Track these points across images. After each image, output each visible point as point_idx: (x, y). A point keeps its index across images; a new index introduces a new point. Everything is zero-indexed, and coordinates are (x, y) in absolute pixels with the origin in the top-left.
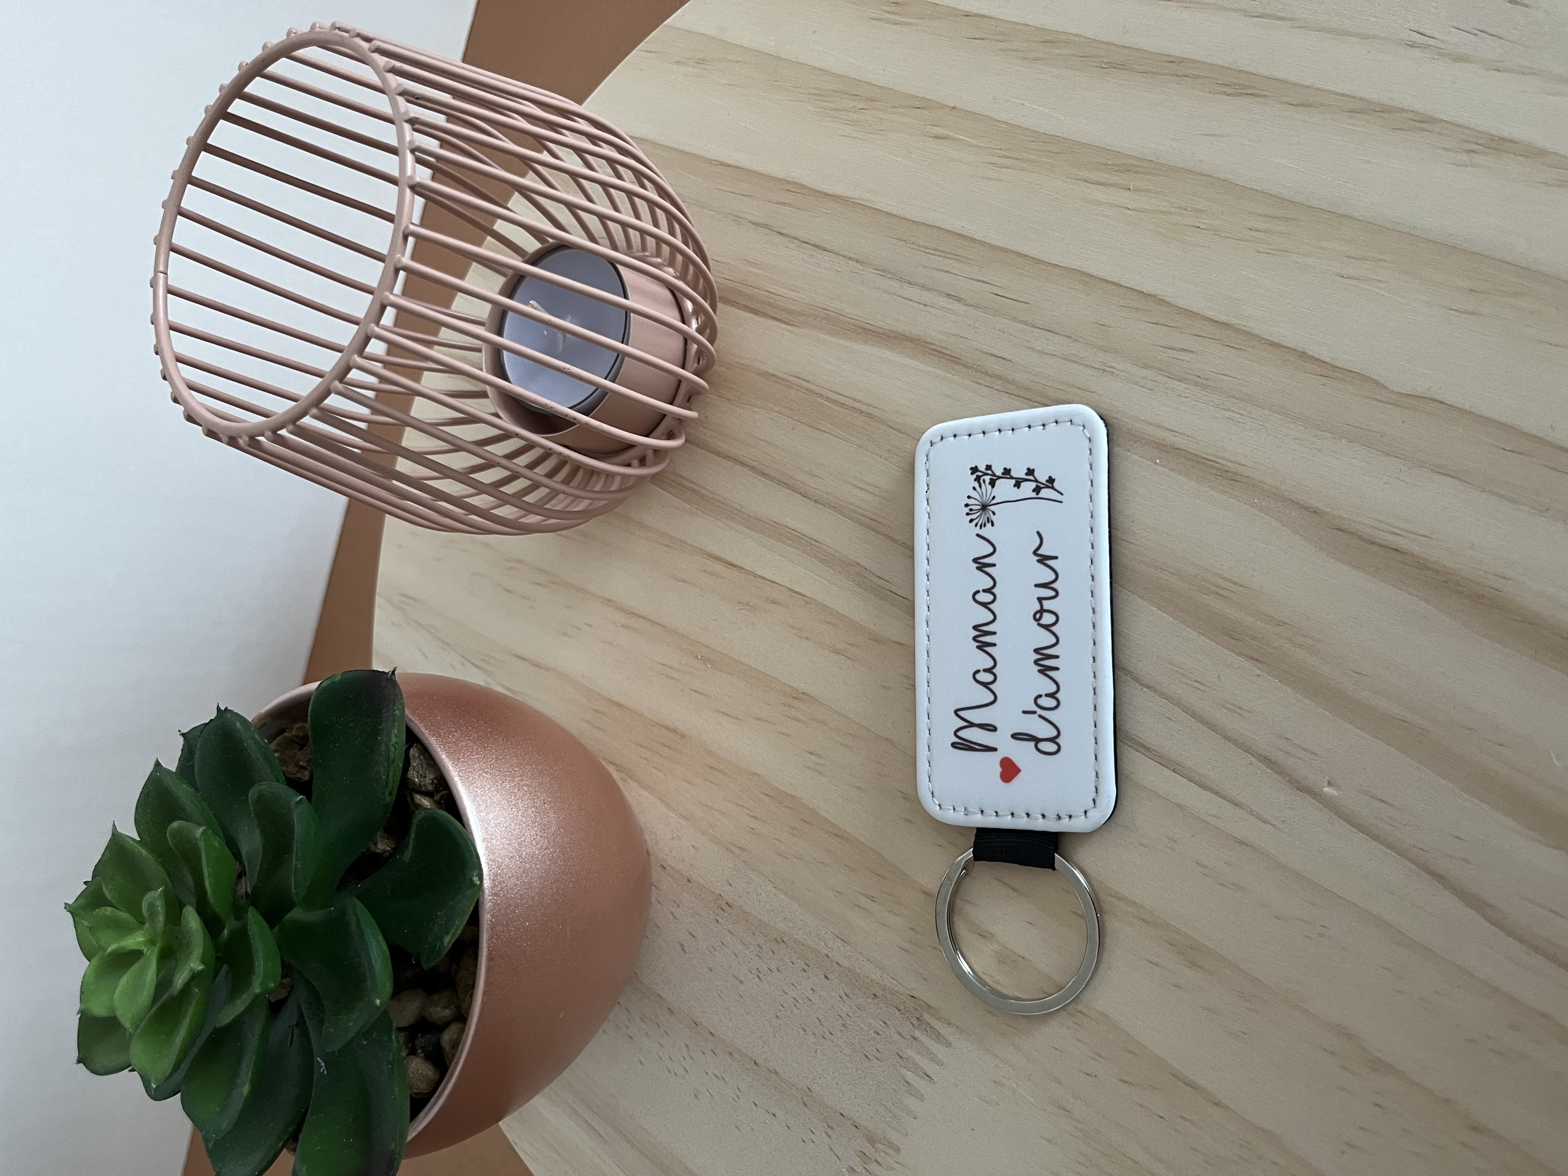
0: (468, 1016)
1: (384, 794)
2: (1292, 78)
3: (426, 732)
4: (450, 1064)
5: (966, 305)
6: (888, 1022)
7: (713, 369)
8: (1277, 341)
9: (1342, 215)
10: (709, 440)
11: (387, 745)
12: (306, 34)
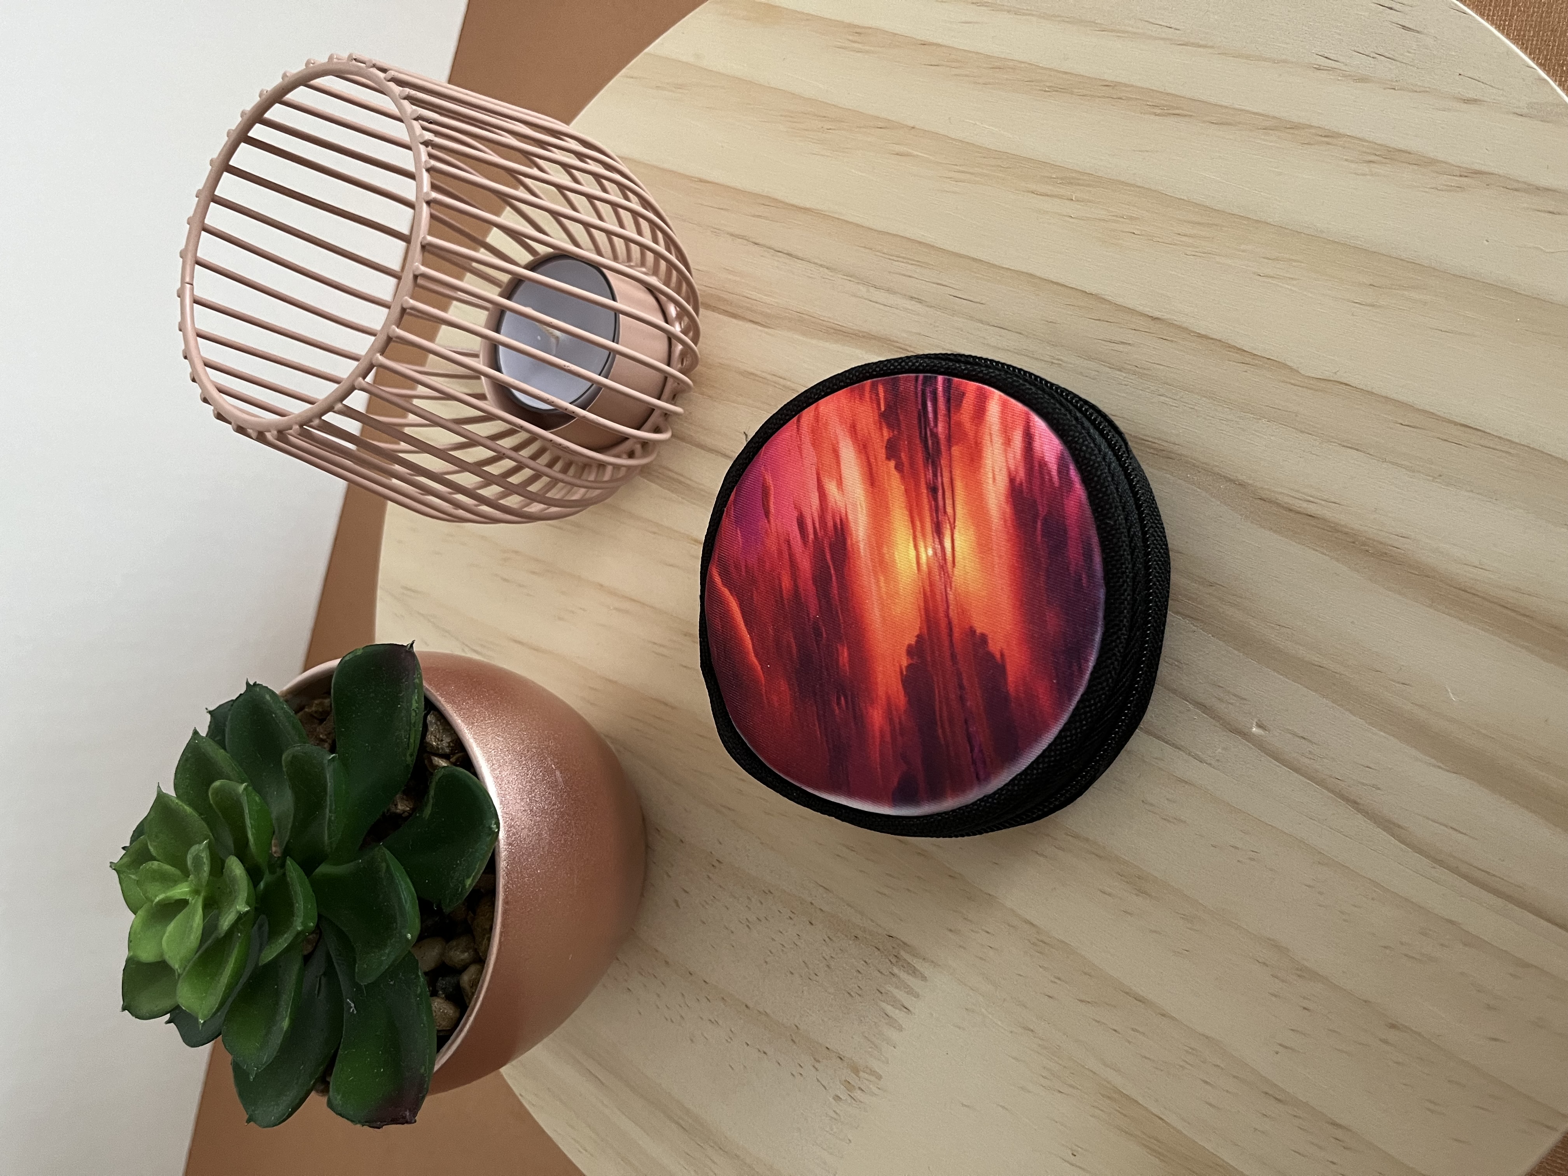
0: (486, 959)
1: (405, 755)
2: (1213, 100)
3: (442, 700)
4: (470, 1003)
5: (928, 306)
6: (869, 961)
7: (696, 369)
8: (1203, 333)
9: (1257, 221)
10: (693, 434)
11: (408, 710)
12: (324, 64)
